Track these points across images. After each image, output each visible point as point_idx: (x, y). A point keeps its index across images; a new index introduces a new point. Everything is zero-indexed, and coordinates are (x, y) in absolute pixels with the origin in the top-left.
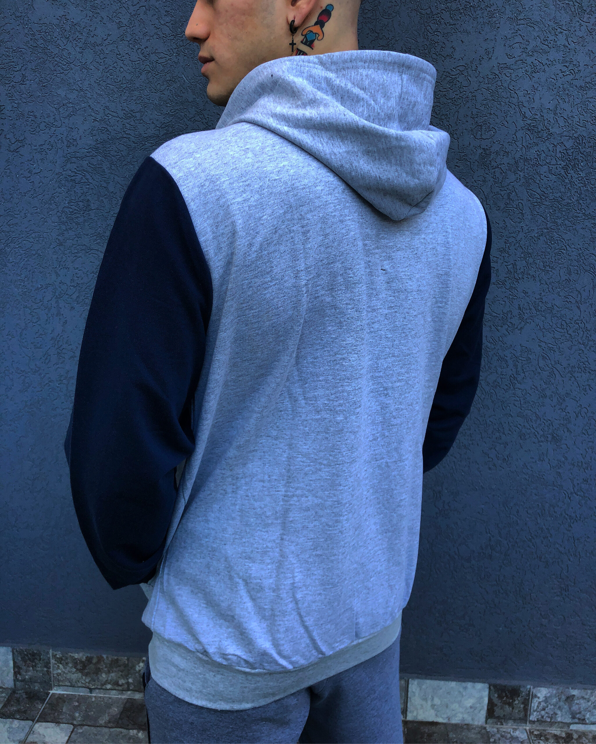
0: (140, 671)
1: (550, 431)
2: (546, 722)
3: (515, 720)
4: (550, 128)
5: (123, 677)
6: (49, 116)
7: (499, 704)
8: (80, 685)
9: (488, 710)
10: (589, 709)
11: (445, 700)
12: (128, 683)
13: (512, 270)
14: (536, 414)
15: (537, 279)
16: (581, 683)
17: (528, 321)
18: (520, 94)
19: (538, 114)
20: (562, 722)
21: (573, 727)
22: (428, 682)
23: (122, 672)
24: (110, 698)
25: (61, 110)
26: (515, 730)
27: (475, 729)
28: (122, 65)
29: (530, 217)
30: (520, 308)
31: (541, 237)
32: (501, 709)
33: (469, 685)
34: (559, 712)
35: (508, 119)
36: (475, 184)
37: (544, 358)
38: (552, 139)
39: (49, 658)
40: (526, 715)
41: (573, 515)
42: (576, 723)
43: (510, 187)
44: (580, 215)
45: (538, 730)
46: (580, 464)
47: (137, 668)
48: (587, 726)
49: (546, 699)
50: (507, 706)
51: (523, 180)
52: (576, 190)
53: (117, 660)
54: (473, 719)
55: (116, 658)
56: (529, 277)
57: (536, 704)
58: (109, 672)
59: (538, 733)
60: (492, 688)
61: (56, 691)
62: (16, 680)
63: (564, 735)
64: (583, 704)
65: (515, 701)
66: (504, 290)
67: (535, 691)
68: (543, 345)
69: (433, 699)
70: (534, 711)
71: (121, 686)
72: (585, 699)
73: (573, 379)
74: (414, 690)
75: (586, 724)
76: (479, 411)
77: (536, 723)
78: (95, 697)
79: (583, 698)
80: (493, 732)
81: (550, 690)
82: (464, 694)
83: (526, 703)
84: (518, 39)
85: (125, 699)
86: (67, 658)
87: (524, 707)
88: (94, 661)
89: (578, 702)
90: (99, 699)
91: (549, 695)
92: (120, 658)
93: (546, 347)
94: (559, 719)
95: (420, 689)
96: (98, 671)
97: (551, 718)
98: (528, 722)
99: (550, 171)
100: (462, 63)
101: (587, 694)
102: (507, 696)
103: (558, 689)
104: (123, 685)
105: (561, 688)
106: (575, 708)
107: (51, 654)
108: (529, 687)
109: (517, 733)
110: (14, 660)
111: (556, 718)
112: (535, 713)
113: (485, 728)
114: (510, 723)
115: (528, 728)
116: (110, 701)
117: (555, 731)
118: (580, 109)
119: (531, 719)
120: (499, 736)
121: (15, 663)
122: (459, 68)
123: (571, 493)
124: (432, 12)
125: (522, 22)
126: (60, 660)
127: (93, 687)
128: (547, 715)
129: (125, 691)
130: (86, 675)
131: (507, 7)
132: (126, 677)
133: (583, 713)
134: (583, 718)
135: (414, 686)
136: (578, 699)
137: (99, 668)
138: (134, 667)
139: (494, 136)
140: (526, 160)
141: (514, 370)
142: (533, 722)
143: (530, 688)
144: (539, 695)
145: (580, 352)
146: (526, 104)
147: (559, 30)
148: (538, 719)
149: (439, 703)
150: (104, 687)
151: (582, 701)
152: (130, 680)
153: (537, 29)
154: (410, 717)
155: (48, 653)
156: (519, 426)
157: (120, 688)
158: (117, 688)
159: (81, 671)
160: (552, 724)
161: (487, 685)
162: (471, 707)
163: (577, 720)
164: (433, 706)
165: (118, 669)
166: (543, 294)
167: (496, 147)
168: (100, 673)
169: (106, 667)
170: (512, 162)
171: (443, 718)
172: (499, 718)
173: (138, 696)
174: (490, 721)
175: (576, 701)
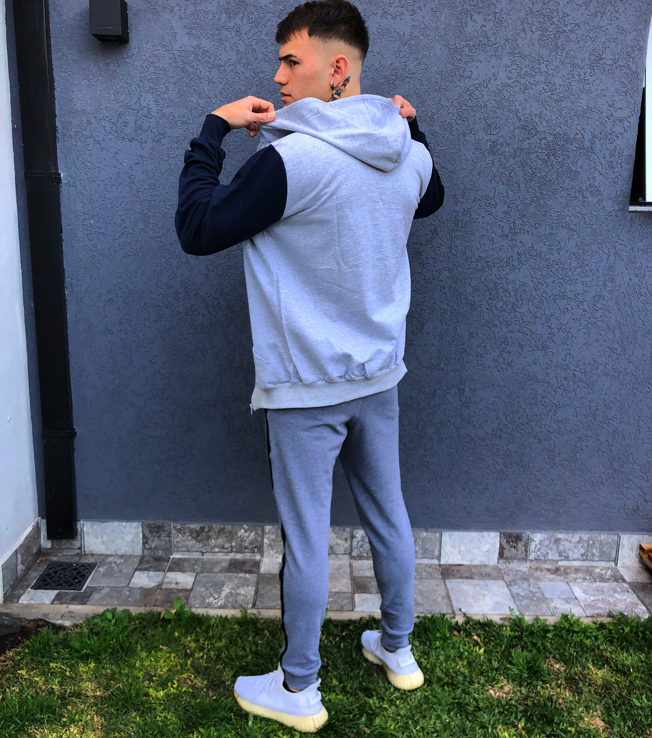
0: (241, 536)
1: (541, 342)
2: (541, 560)
3: (519, 560)
4: (537, 127)
5: (228, 541)
6: (184, 116)
7: (507, 548)
8: (194, 549)
9: (499, 552)
10: (571, 548)
11: (469, 547)
12: (232, 547)
13: (513, 227)
14: (530, 330)
15: (530, 233)
16: (564, 529)
17: (524, 263)
18: (517, 104)
19: (529, 118)
20: (552, 560)
21: (560, 563)
22: (456, 533)
23: (227, 537)
24: (218, 559)
25: (193, 112)
26: (519, 566)
27: (490, 567)
28: (239, 81)
29: (524, 189)
30: (518, 254)
31: (532, 204)
32: (509, 551)
33: (486, 534)
34: (550, 552)
35: (509, 120)
36: (487, 166)
37: (535, 290)
38: (538, 135)
39: (171, 530)
40: (526, 556)
41: (558, 404)
42: (562, 560)
43: (510, 168)
44: (558, 188)
45: (535, 566)
46: (562, 366)
47: (239, 534)
48: (570, 562)
49: (541, 542)
50: (513, 549)
52: (555, 170)
53: (224, 528)
54: (489, 561)
55: (223, 527)
56: (525, 231)
57: (534, 547)
58: (217, 538)
60: (502, 535)
61: (176, 556)
62: (144, 548)
63: (554, 568)
64: (567, 545)
65: (518, 544)
66: (507, 241)
67: (532, 536)
68: (535, 280)
69: (459, 546)
70: (532, 552)
71: (226, 549)
73: (555, 304)
74: (446, 541)
75: (570, 560)
76: (490, 329)
77: (534, 561)
78: (206, 558)
79: (567, 540)
80: (504, 568)
81: (543, 534)
82: (482, 541)
83: (527, 546)
84: (515, 67)
85: (229, 559)
86: (185, 529)
87: (525, 549)
88: (206, 529)
90: (209, 560)
91: (542, 539)
92: (225, 527)
93: (537, 281)
94: (550, 558)
95: (451, 540)
96: (208, 538)
97: (545, 557)
98: (528, 561)
99: (538, 157)
100: (477, 82)
101: (569, 537)
102: (512, 541)
103: (549, 534)
104: (228, 548)
105: (551, 533)
106: (561, 548)
107: (172, 527)
108: (528, 533)
109: (521, 568)
110: (143, 532)
111: (548, 556)
112: (533, 554)
113: (497, 566)
114: (515, 562)
115: (528, 566)
117: (548, 566)
118: (557, 115)
119: (530, 558)
120: (508, 570)
121: (144, 535)
122: (475, 85)
123: (556, 388)
124: (456, 47)
125: (517, 55)
126: (179, 531)
127: (205, 551)
128: (541, 554)
129: (229, 553)
130: (200, 541)
131: (507, 44)
132: (230, 541)
133: (567, 552)
134: (567, 556)
135: (446, 537)
136: (563, 541)
137: (210, 535)
138: (236, 533)
139: (499, 132)
140: (522, 149)
141: (515, 299)
142: (532, 561)
143: (529, 535)
144: (535, 539)
146: (520, 111)
147: (542, 61)
148: (535, 558)
149: (464, 549)
150: (213, 551)
151: (566, 543)
152: (234, 544)
153: (527, 60)
154: (443, 562)
155: (170, 526)
156: (519, 339)
157: (226, 551)
158: (223, 551)
159: (195, 538)
160: (545, 561)
161: (498, 534)
162: (487, 551)
163: (563, 558)
164: (460, 552)
165: (224, 535)
166: (534, 244)
167: (500, 141)
168: (210, 539)
169: (215, 534)
170: (512, 151)
171: (467, 561)
172: (507, 558)
173: (239, 556)
174: (501, 561)
175: (562, 543)
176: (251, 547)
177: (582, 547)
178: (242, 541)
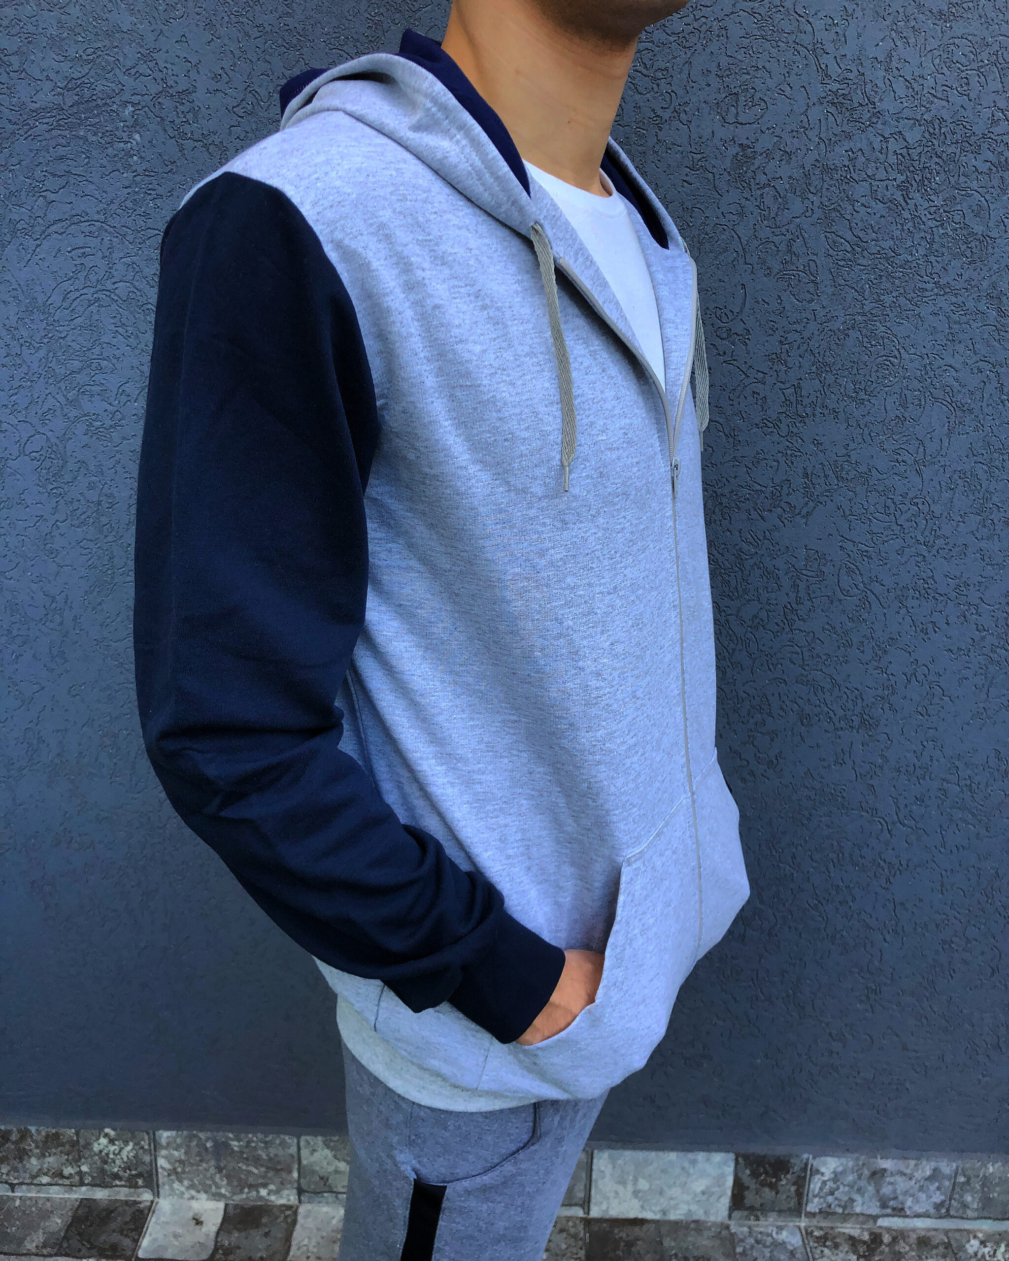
0: (101, 1151)
1: (858, 709)
2: (835, 1213)
3: (780, 1212)
4: (876, 100)
5: (69, 1162)
7: (752, 1186)
9: (734, 1195)
10: (911, 1192)
11: (658, 1182)
12: (80, 1173)
14: (832, 678)
15: (841, 415)
16: (897, 1147)
17: (821, 499)
18: (819, 24)
19: (854, 69)
20: (862, 1214)
21: (883, 1222)
22: (628, 1154)
23: (68, 1155)
24: (48, 1199)
26: (780, 1229)
27: (709, 1229)
29: (830, 290)
30: (806, 475)
31: (850, 332)
32: (757, 1193)
33: (701, 1156)
34: (858, 1198)
35: (792, 79)
36: (723, 221)
37: (850, 571)
38: (879, 126)
40: (800, 1203)
41: (894, 861)
42: (888, 1215)
43: (792, 227)
44: (929, 286)
45: (821, 1228)
46: (911, 769)
47: (96, 1148)
48: (907, 1220)
49: (836, 1175)
50: (767, 1190)
51: (818, 213)
52: (923, 234)
53: (57, 1135)
54: (706, 1213)
55: (54, 1131)
56: (826, 412)
57: (819, 1185)
58: (44, 1156)
59: (822, 1233)
60: (740, 1159)
63: (866, 1237)
64: (902, 1184)
65: (781, 1180)
66: (776, 437)
67: (816, 1163)
68: (849, 546)
69: (636, 1180)
70: (815, 1196)
71: (68, 1178)
72: (905, 1175)
74: (603, 1168)
75: (906, 1216)
77: (818, 1217)
78: (20, 1198)
79: (903, 1174)
80: (742, 1232)
81: (843, 1160)
82: (691, 1171)
83: (801, 1183)
85: (76, 1200)
87: (797, 1191)
88: (14, 1137)
89: (892, 1180)
90: (28, 1202)
91: (840, 1169)
92: (62, 1131)
93: (855, 550)
94: (858, 1210)
95: (614, 1167)
96: (22, 1155)
97: (844, 1207)
98: (803, 1215)
99: (874, 192)
101: (907, 1167)
102: (766, 1173)
103: (857, 1159)
104: (70, 1176)
105: (863, 1157)
106: (886, 1190)
108: (805, 1156)
109: (784, 1235)
111: (852, 1207)
112: (816, 1200)
113: (727, 1227)
114: (772, 1216)
115: (803, 1225)
116: (49, 1204)
117: (851, 1229)
118: (937, 61)
119: (808, 1209)
120: (752, 1241)
123: (893, 823)
127: (16, 1182)
128: (837, 1202)
129: (76, 1186)
132: (77, 1161)
133: (901, 1198)
134: (900, 1206)
135: (603, 1161)
136: (892, 1174)
137: (24, 1150)
138: (88, 1146)
139: (762, 116)
140: (827, 170)
141: (793, 596)
142: (812, 1215)
143: (808, 1159)
144: (823, 1170)
145: (920, 559)
146: (830, 47)
148: (820, 1209)
149: (646, 1187)
150: (35, 1182)
151: (899, 1179)
152: (84, 1168)
154: (595, 1212)
156: (799, 701)
157: (67, 1182)
158: (60, 1182)
160: (845, 1217)
161: (732, 1156)
162: (703, 1193)
163: (889, 1211)
164: (636, 1193)
165: (60, 1149)
166: (852, 446)
167: (766, 142)
168: (26, 1157)
169: (37, 1147)
170: (797, 174)
171: (654, 1212)
172: (751, 1209)
173: (100, 1194)
174: (736, 1214)
175: (888, 1179)
176: (126, 1175)
177: (938, 1188)
178: (106, 1162)
